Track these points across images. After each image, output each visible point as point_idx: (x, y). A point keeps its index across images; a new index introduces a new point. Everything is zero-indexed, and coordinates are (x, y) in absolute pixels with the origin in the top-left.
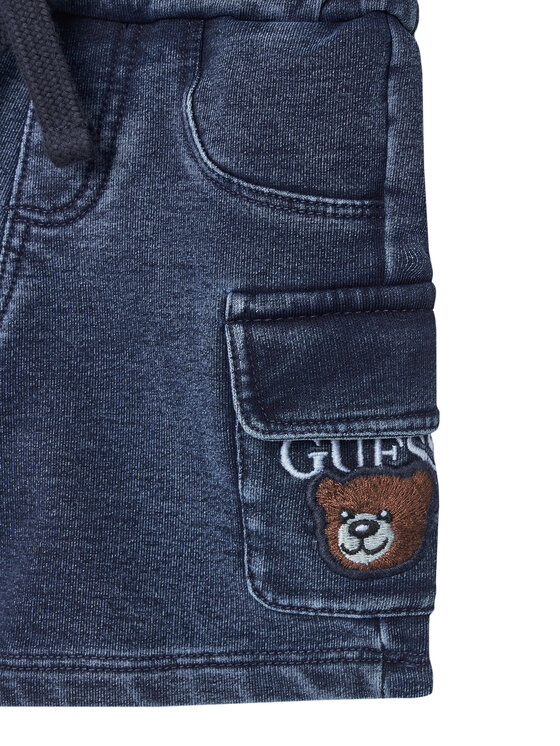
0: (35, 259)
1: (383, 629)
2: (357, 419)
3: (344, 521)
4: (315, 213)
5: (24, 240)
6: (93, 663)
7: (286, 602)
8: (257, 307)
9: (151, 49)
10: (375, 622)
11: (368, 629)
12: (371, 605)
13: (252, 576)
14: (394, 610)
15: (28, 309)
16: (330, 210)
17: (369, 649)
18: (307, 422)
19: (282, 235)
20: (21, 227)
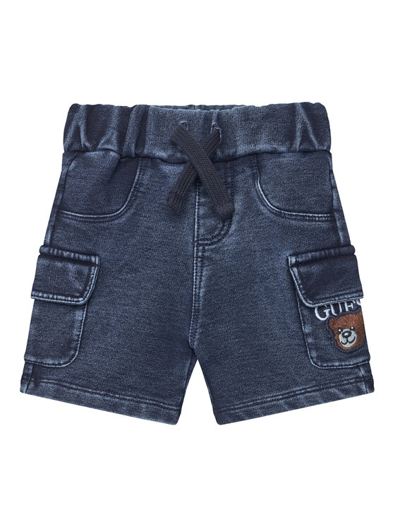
0: (209, 259)
1: (361, 369)
2: (340, 295)
3: (340, 333)
4: (312, 220)
5: (203, 252)
6: (269, 399)
7: (326, 365)
8: (300, 260)
9: (239, 169)
10: (358, 367)
11: (356, 370)
12: (355, 361)
13: (312, 358)
14: (363, 361)
15: (209, 278)
16: (317, 219)
17: (359, 377)
18: (325, 298)
19: (302, 231)
20: (201, 248)
